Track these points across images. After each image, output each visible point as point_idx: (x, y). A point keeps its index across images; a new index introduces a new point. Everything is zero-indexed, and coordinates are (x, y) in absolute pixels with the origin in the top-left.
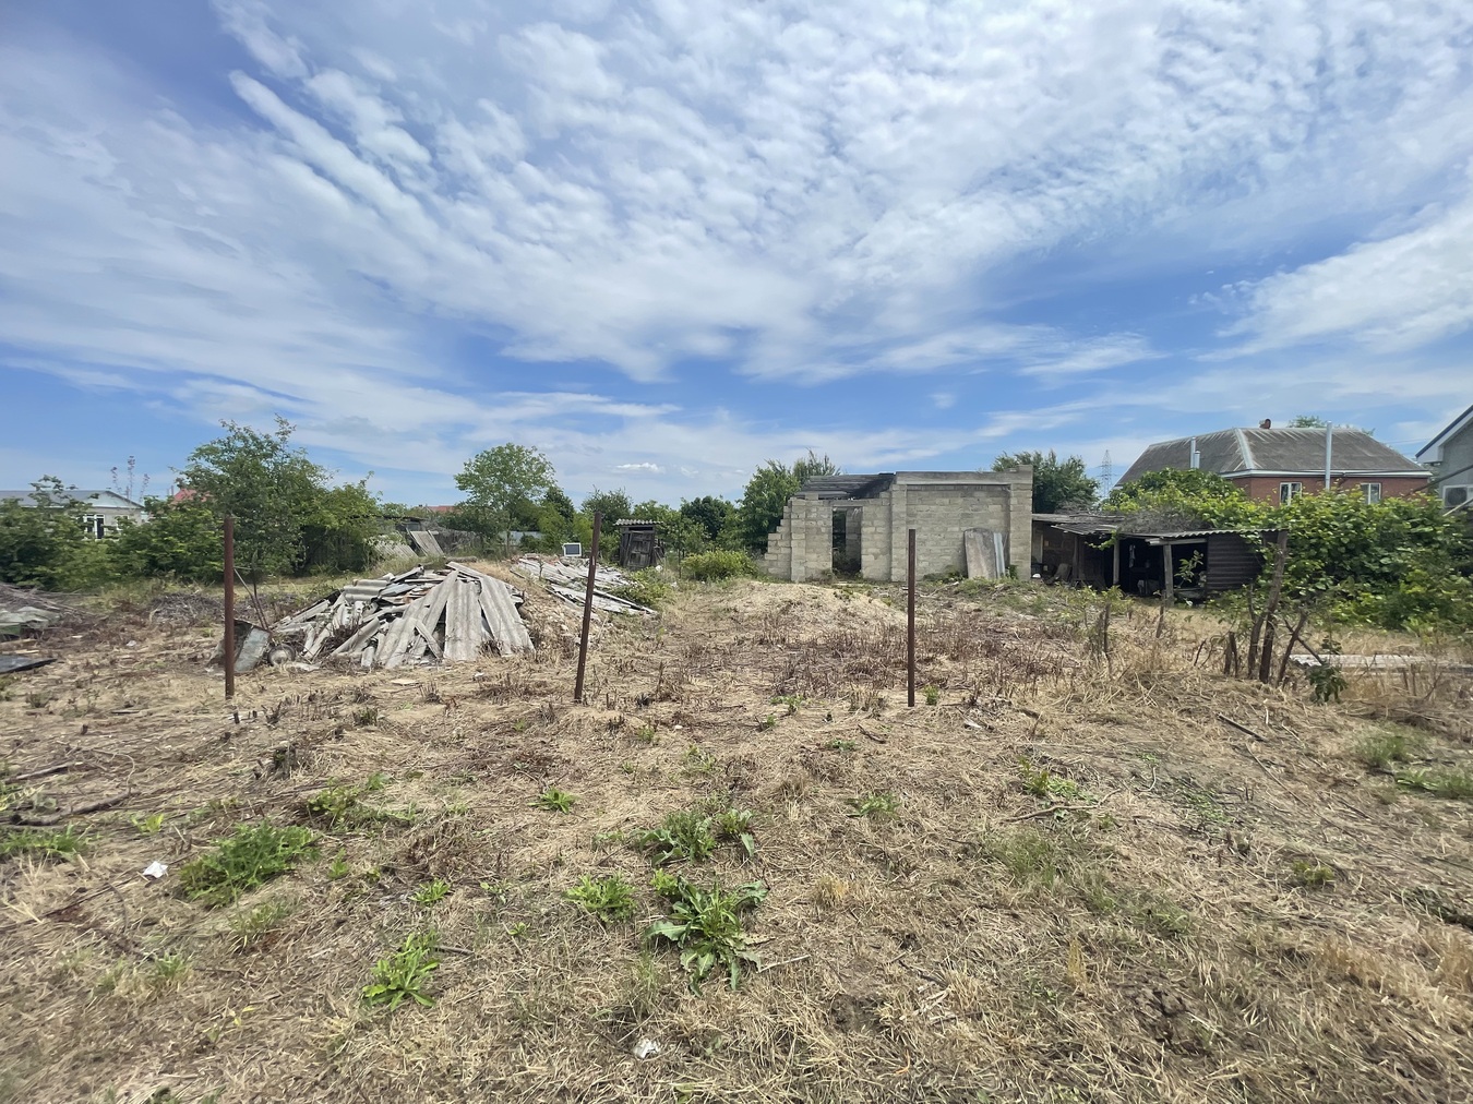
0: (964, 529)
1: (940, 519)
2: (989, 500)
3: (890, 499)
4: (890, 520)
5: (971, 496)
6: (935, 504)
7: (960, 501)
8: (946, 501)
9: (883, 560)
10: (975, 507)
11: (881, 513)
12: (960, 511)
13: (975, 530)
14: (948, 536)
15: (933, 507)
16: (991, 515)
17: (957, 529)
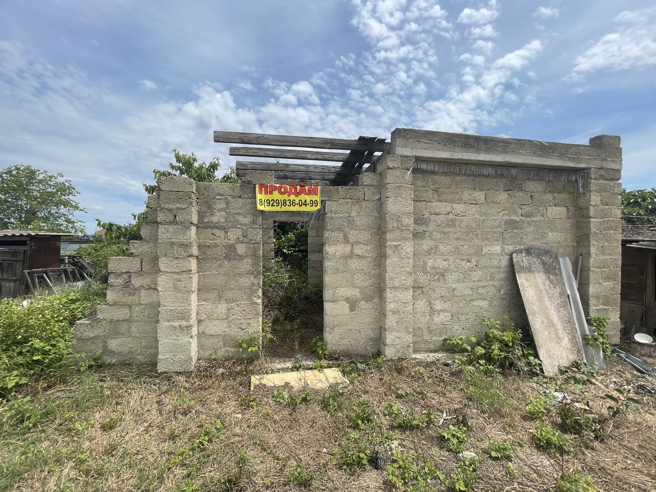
0: (510, 248)
1: (470, 230)
2: (549, 197)
3: (381, 187)
4: (380, 231)
5: (520, 189)
6: (460, 201)
7: (503, 196)
8: (480, 196)
9: (366, 311)
10: (526, 209)
11: (362, 216)
12: (503, 217)
13: (528, 251)
14: (484, 262)
15: (459, 208)
16: (551, 224)
17: (497, 249)
